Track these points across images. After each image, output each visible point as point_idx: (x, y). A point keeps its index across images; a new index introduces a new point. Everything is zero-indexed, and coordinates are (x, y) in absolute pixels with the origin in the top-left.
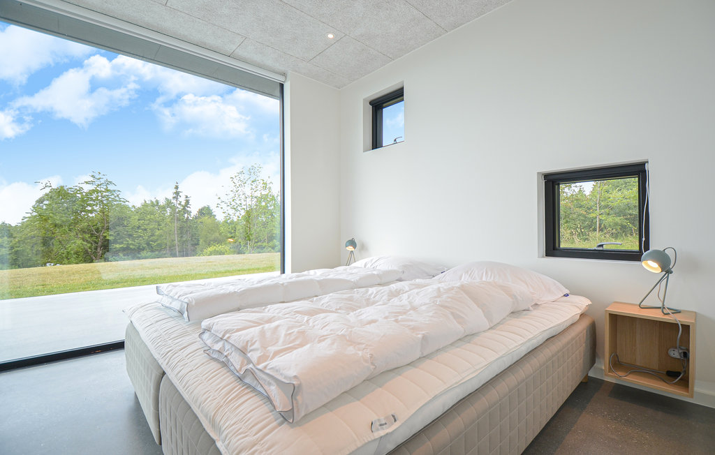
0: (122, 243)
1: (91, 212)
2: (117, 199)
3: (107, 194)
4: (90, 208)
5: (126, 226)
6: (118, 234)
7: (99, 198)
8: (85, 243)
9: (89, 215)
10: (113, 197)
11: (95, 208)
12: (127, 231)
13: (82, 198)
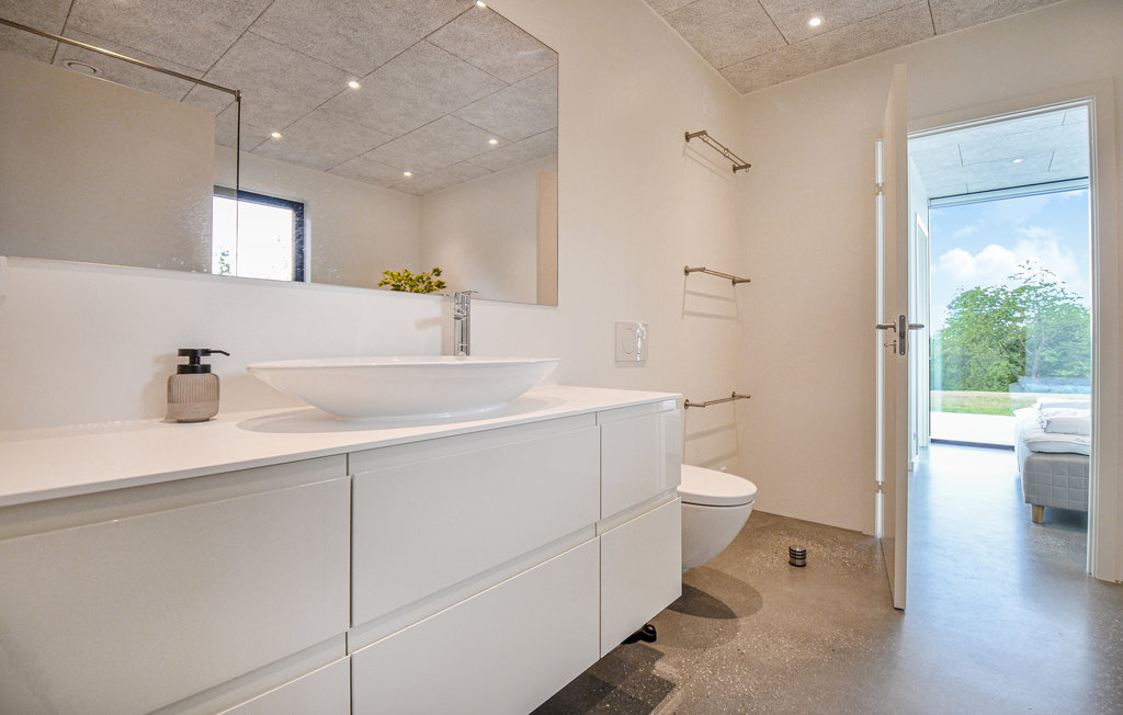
0: (1071, 368)
1: (1021, 319)
2: (1061, 295)
3: (1044, 290)
4: (1017, 315)
5: (1077, 341)
6: (1065, 354)
7: (1032, 298)
8: (1012, 366)
9: (1018, 324)
10: (1053, 294)
11: (1026, 314)
12: (1081, 350)
13: (1007, 299)
